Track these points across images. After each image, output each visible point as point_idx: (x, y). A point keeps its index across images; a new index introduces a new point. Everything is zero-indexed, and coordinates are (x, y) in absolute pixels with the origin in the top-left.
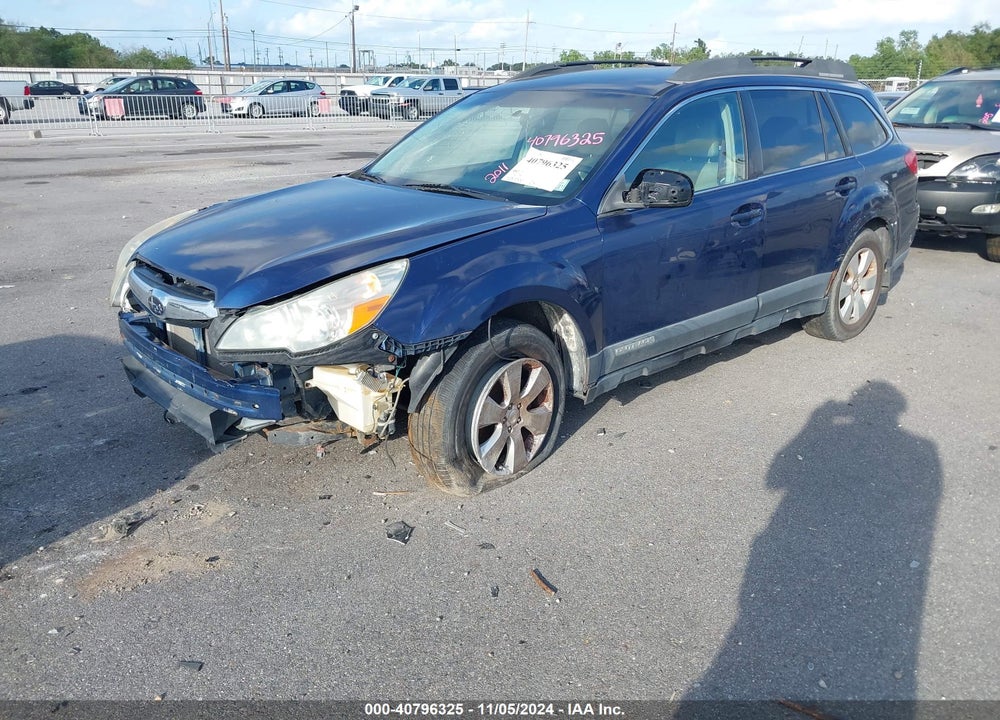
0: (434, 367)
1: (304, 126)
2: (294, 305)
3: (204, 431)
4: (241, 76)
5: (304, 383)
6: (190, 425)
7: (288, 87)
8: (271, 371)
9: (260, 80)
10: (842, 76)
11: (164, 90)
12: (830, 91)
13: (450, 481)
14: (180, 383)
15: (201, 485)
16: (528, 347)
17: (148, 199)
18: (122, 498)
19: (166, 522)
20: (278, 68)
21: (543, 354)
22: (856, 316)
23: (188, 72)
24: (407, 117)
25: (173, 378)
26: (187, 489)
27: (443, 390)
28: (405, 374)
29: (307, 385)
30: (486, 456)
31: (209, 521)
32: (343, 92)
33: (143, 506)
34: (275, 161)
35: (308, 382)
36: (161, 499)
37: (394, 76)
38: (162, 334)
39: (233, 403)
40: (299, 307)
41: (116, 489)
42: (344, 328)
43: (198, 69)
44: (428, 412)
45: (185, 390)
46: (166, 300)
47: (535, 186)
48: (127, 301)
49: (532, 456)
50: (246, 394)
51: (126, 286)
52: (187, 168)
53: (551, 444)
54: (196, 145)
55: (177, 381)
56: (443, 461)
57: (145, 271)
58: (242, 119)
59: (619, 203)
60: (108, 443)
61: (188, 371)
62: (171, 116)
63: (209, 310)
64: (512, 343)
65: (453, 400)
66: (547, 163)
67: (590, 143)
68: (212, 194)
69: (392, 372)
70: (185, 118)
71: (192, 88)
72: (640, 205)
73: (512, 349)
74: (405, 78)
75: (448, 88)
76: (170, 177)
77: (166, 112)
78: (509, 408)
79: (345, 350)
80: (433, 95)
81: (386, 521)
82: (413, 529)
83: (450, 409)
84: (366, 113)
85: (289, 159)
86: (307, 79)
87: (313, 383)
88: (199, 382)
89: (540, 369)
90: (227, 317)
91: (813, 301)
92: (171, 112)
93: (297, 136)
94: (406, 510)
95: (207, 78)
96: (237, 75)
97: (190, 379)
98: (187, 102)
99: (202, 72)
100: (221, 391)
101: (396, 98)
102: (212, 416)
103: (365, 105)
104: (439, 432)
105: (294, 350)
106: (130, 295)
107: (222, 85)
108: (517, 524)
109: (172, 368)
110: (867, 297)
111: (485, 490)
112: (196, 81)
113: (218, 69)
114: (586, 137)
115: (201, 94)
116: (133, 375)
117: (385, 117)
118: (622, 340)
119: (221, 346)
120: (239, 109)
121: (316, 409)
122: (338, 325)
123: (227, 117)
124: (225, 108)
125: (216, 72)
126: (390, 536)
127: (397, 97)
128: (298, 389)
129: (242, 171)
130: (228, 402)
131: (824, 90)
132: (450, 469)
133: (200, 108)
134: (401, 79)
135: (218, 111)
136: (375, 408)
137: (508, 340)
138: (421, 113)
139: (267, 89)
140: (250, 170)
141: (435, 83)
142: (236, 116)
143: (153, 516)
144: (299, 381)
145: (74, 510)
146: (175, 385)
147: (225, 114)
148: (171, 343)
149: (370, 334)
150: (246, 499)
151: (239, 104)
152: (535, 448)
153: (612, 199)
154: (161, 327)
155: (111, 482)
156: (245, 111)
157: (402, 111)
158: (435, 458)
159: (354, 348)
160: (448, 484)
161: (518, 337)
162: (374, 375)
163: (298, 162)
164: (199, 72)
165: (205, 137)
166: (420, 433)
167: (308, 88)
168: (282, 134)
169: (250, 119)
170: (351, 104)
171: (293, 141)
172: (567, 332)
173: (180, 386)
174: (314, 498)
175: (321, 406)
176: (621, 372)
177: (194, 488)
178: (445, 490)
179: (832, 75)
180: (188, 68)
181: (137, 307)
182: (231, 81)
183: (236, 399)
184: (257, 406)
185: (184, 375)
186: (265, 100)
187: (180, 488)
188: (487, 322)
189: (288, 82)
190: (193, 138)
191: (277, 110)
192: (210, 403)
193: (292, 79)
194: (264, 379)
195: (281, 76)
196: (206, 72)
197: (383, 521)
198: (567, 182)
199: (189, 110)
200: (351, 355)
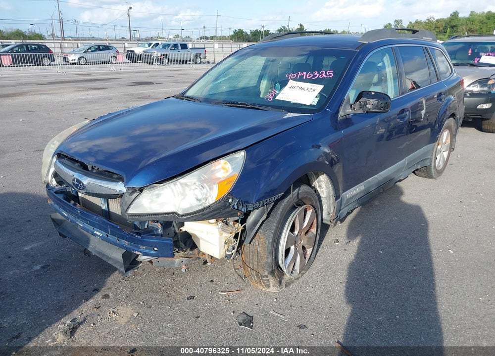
0: (261, 216)
1: (109, 69)
2: (178, 183)
3: (115, 263)
4: (72, 43)
5: (179, 229)
6: (104, 259)
7: (99, 48)
8: (162, 225)
9: (82, 46)
10: (431, 39)
11: (32, 51)
12: (429, 47)
13: (269, 285)
14: (98, 233)
15: (111, 295)
16: (306, 198)
17: (32, 109)
18: (61, 308)
19: (94, 324)
20: (89, 39)
21: (312, 202)
22: (441, 165)
23: (43, 41)
24: (162, 63)
25: (92, 230)
26: (102, 298)
27: (266, 230)
28: (243, 221)
29: (181, 230)
30: (288, 267)
31: (123, 321)
32: (128, 51)
33: (76, 313)
34: (99, 87)
35: (181, 228)
36: (87, 307)
37: (154, 43)
38: (76, 198)
39: (139, 248)
40: (181, 184)
41: (55, 302)
42: (212, 196)
43: (47, 40)
44: (257, 243)
45: (102, 238)
46: (86, 181)
47: (298, 102)
48: (54, 179)
49: (307, 261)
50: (150, 242)
51: (52, 170)
52: (51, 92)
53: (314, 252)
54: (53, 79)
55: (95, 232)
56: (266, 273)
57: (65, 161)
58: (74, 66)
59: (349, 111)
60: (43, 268)
61: (105, 227)
62: (35, 64)
63: (120, 187)
64: (300, 197)
65: (272, 236)
66: (302, 89)
67: (326, 76)
68: (68, 106)
69: (237, 221)
70: (43, 65)
71: (48, 50)
72: (361, 111)
73: (300, 200)
74: (160, 44)
75: (182, 49)
76: (43, 97)
77: (32, 62)
78: (297, 235)
79: (213, 211)
80: (175, 52)
81: (234, 312)
82: (252, 317)
83: (271, 241)
84: (140, 61)
85: (107, 86)
86: (108, 44)
87: (184, 229)
88: (113, 234)
89: (312, 210)
90: (134, 192)
91: (426, 159)
92: (35, 62)
93: (107, 74)
94: (244, 303)
95: (53, 44)
96: (69, 43)
97: (106, 231)
98: (44, 57)
99: (50, 41)
100: (131, 240)
101: (155, 54)
102: (124, 255)
103: (140, 57)
104: (264, 255)
105: (180, 213)
106: (56, 175)
107: (61, 48)
108: (314, 309)
109: (92, 224)
110: (446, 154)
111: (286, 286)
112: (48, 45)
113: (57, 40)
114: (322, 73)
115: (52, 52)
116: (57, 223)
117: (151, 63)
118: (350, 189)
119: (130, 211)
120: (72, 60)
121: (185, 244)
122: (208, 194)
123: (66, 64)
124: (65, 59)
125: (57, 41)
126: (240, 324)
127: (157, 53)
128: (176, 233)
129: (82, 93)
130: (136, 247)
131: (427, 46)
132: (270, 277)
133: (53, 60)
134: (157, 44)
135: (62, 61)
136: (226, 243)
137: (298, 195)
138: (169, 61)
139: (89, 49)
140: (87, 93)
141: (175, 46)
142: (71, 63)
143: (85, 320)
144: (176, 229)
145: (31, 319)
146: (95, 235)
147: (65, 63)
148: (81, 203)
149: (228, 199)
150: (142, 303)
151: (72, 58)
152: (308, 257)
153: (345, 109)
154: (75, 194)
155: (51, 297)
156: (76, 61)
157: (160, 61)
158: (261, 272)
159: (218, 209)
160: (268, 286)
161: (303, 192)
162: (227, 224)
163: (111, 87)
164: (48, 41)
165: (56, 75)
166: (251, 256)
167: (109, 49)
168: (99, 73)
169: (79, 66)
170: (132, 57)
171: (106, 77)
172: (320, 186)
173: (98, 236)
174: (183, 298)
175: (189, 242)
176: (348, 207)
177: (106, 296)
178: (265, 289)
179: (428, 38)
180: (43, 39)
181: (60, 182)
182: (66, 45)
183: (142, 245)
184: (156, 249)
185: (101, 228)
186: (87, 55)
187: (98, 298)
188: (291, 187)
189: (99, 46)
190: (51, 75)
191: (93, 61)
192: (121, 246)
193: (100, 44)
194: (157, 230)
195: (93, 43)
196: (52, 41)
197: (232, 313)
198: (317, 100)
199: (46, 61)
200: (216, 214)
